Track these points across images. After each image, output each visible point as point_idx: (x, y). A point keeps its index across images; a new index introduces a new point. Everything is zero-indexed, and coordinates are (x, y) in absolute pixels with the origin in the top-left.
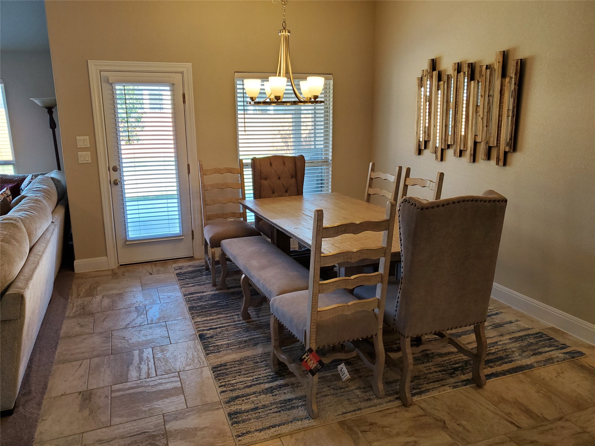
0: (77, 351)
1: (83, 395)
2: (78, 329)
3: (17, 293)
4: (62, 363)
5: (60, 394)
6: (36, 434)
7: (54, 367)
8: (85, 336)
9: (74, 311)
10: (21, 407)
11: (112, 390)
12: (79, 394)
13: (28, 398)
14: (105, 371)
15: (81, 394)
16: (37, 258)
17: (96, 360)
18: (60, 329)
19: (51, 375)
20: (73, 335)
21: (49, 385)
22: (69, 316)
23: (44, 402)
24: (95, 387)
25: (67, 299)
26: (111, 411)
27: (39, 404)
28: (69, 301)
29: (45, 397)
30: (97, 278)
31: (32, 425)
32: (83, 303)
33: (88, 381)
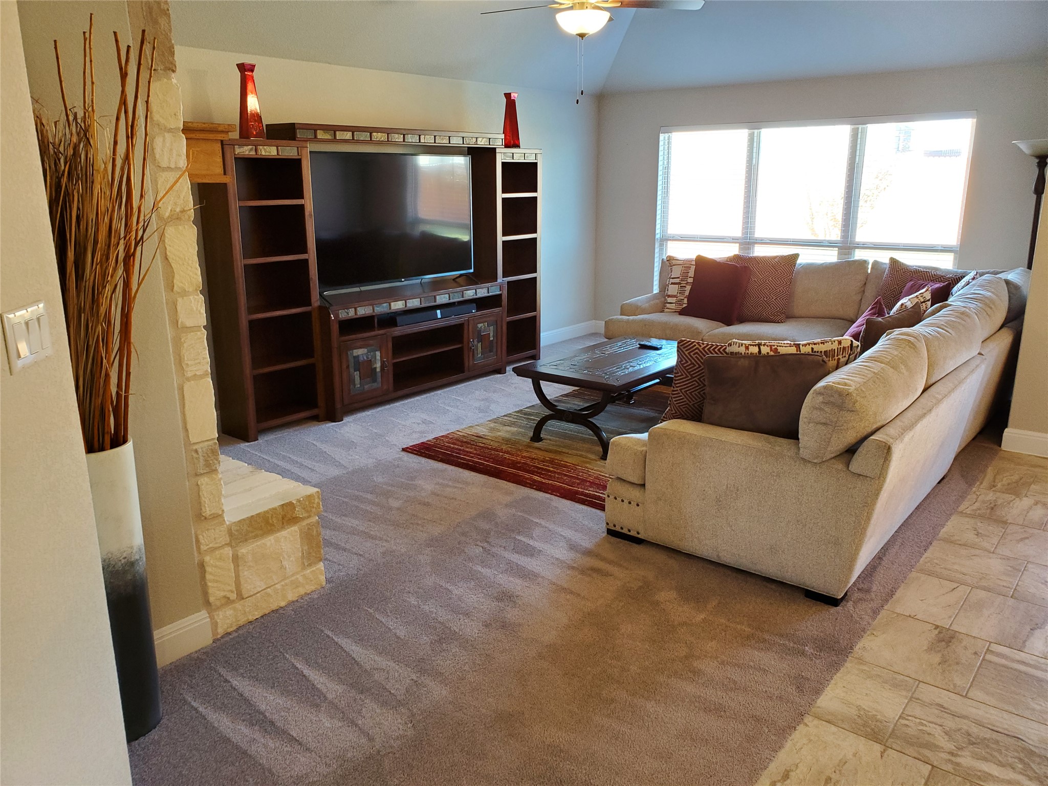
0: (956, 567)
1: (940, 632)
2: (970, 536)
3: (884, 442)
4: (926, 574)
5: (908, 615)
6: (857, 647)
7: (914, 574)
8: (977, 552)
9: (974, 507)
10: (851, 603)
11: (990, 649)
12: (935, 629)
13: (864, 597)
14: (989, 617)
15: (938, 629)
16: (932, 402)
17: (982, 594)
18: (943, 526)
19: (905, 582)
20: (960, 543)
21: (898, 594)
22: (964, 512)
23: (883, 613)
24: (963, 630)
25: (970, 484)
26: (975, 677)
27: (875, 612)
28: (974, 489)
29: (886, 607)
30: (1037, 470)
31: (858, 633)
32: (995, 500)
33: (956, 616)
